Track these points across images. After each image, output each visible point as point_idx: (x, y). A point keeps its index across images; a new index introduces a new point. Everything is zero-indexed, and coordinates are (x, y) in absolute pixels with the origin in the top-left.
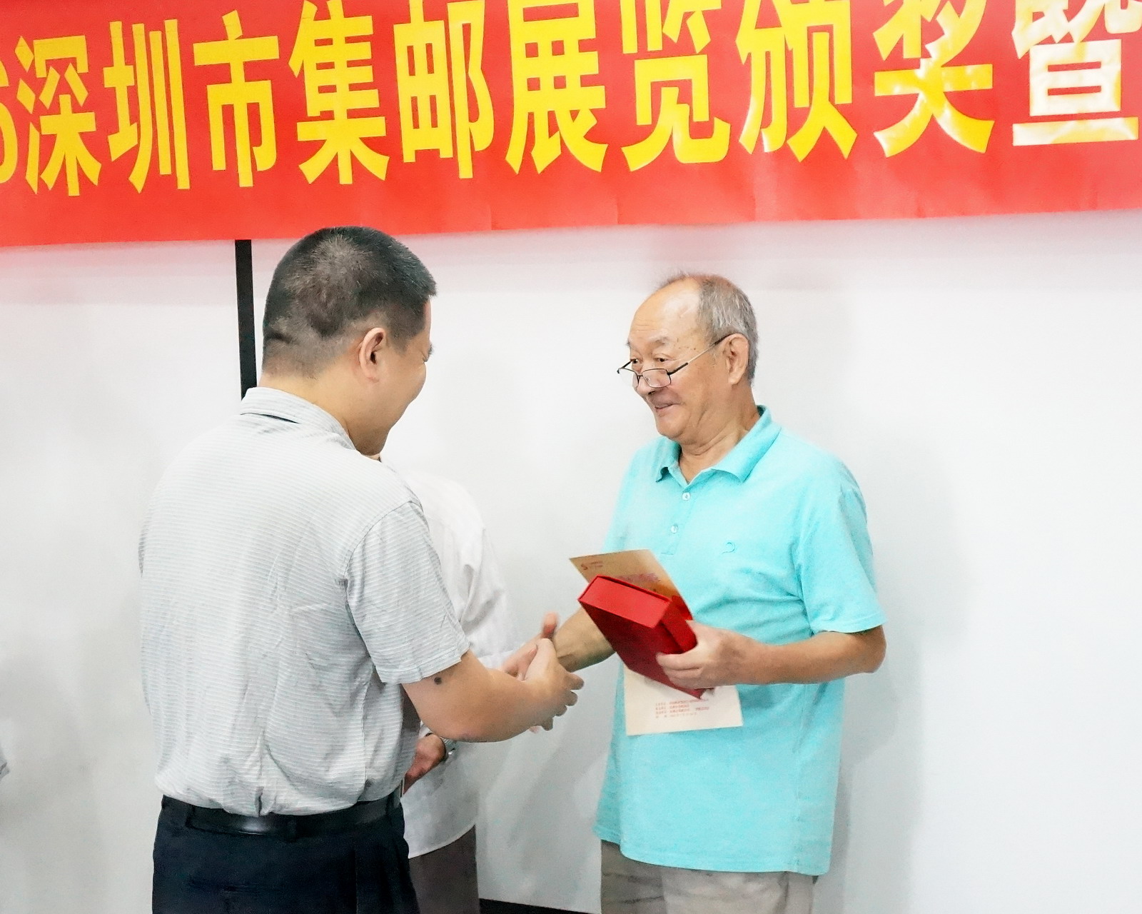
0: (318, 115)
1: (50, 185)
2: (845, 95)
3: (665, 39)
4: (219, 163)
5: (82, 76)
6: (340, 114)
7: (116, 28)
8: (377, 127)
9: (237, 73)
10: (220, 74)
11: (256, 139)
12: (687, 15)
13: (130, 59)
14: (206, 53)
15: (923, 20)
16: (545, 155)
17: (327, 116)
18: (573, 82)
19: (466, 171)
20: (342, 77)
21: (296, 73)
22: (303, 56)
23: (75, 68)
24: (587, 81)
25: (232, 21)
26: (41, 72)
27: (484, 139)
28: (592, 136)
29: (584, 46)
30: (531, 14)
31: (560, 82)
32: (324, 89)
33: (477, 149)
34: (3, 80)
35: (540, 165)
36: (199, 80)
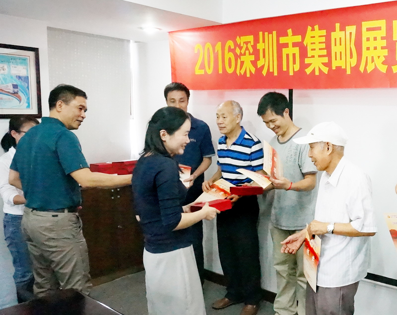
0: (311, 56)
1: (242, 74)
4: (285, 69)
5: (252, 46)
6: (316, 56)
7: (261, 33)
8: (326, 60)
9: (290, 45)
10: (286, 45)
11: (294, 63)
13: (264, 41)
14: (283, 40)
16: (370, 68)
17: (313, 57)
18: (379, 48)
19: (349, 72)
20: (318, 46)
21: (305, 46)
22: (307, 41)
23: (250, 44)
24: (383, 48)
25: (290, 31)
26: (242, 45)
27: (354, 64)
28: (384, 63)
29: (383, 38)
30: (369, 29)
31: (375, 48)
32: (312, 50)
33: (352, 66)
34: (232, 47)
35: (369, 71)
36: (281, 47)
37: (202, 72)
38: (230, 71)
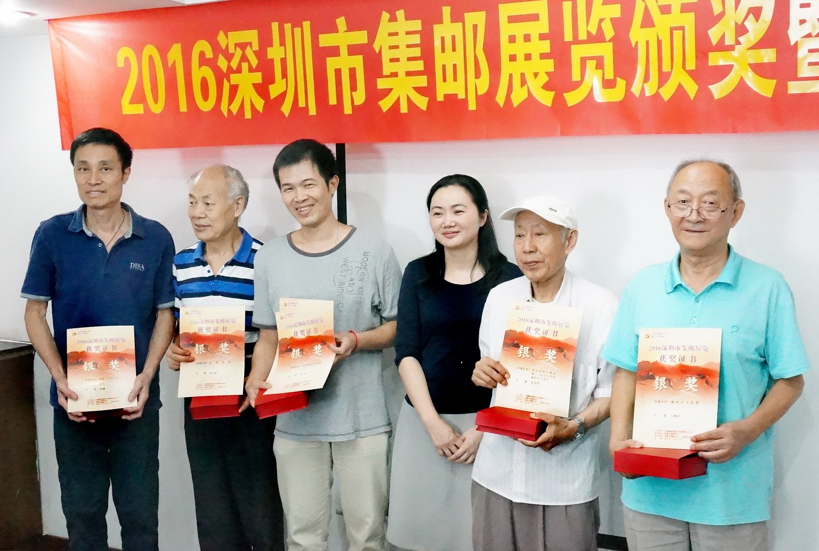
0: (389, 74)
1: (235, 112)
2: (691, 65)
3: (589, 33)
4: (333, 101)
5: (255, 52)
6: (402, 74)
7: (275, 26)
8: (422, 81)
9: (344, 51)
10: (334, 51)
11: (354, 88)
12: (601, 20)
13: (282, 43)
14: (326, 40)
15: (736, 23)
16: (518, 97)
17: (394, 75)
18: (535, 57)
19: (472, 106)
20: (403, 53)
21: (377, 51)
22: (382, 42)
23: (251, 47)
24: (543, 56)
25: (341, 22)
26: (231, 50)
27: (483, 87)
28: (546, 87)
29: (542, 37)
30: (512, 19)
31: (528, 57)
32: (392, 60)
33: (479, 93)
34: (209, 54)
35: (516, 103)
36: (321, 55)
37: (138, 109)
38: (206, 106)
